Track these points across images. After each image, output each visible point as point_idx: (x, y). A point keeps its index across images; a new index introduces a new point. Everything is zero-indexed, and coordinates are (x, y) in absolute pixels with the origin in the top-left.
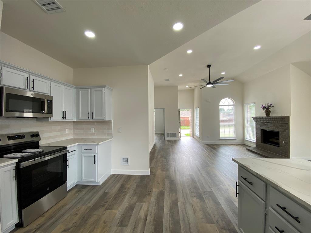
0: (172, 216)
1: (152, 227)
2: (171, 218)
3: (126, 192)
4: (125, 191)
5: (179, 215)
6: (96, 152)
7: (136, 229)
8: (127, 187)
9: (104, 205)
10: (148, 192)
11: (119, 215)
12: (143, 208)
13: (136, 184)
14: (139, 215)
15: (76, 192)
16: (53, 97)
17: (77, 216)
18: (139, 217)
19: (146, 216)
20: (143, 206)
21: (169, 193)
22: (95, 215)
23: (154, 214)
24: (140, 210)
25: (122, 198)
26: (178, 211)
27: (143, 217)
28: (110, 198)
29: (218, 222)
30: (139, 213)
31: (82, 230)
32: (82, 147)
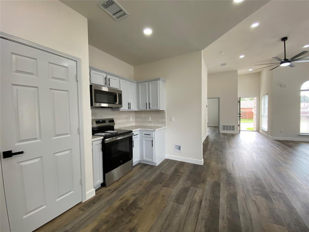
0: (230, 207)
1: (207, 212)
2: (228, 209)
3: (180, 176)
4: (180, 174)
5: (238, 208)
6: (154, 137)
7: (191, 209)
8: (181, 172)
9: (161, 182)
10: (202, 180)
11: (175, 194)
12: (197, 193)
13: (189, 171)
14: (194, 198)
15: (139, 168)
16: (121, 91)
17: (142, 186)
18: (193, 200)
19: (200, 200)
20: (198, 191)
21: (226, 186)
22: (155, 188)
23: (209, 201)
24: (194, 194)
25: (177, 180)
26: (237, 204)
27: (198, 201)
28: (166, 178)
29: (289, 225)
30: (194, 196)
31: (145, 197)
32: (143, 132)
